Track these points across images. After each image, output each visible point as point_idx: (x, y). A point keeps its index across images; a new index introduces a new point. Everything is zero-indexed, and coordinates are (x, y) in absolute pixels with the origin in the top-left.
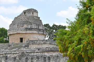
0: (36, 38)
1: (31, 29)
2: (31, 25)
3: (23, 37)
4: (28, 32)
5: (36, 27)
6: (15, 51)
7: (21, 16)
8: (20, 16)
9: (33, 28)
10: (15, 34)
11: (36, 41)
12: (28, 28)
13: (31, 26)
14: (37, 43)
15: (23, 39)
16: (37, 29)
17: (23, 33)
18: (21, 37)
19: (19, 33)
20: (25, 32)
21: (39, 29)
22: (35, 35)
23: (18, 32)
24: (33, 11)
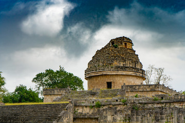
0: (133, 82)
1: (124, 68)
2: (125, 61)
3: (112, 81)
4: (120, 73)
5: (131, 66)
6: (117, 101)
7: (108, 48)
8: (106, 47)
9: (127, 67)
10: (98, 76)
11: (137, 87)
12: (119, 67)
13: (124, 63)
14: (140, 90)
15: (112, 85)
16: (134, 68)
17: (112, 74)
18: (109, 81)
19: (105, 75)
20: (115, 74)
21: (136, 68)
22: (131, 77)
23: (104, 73)
24: (125, 40)
